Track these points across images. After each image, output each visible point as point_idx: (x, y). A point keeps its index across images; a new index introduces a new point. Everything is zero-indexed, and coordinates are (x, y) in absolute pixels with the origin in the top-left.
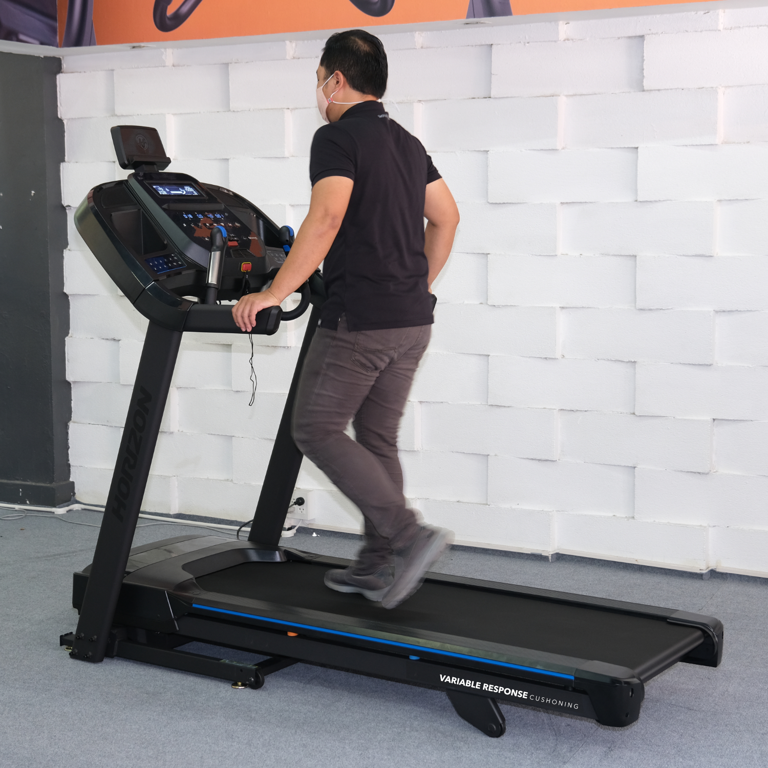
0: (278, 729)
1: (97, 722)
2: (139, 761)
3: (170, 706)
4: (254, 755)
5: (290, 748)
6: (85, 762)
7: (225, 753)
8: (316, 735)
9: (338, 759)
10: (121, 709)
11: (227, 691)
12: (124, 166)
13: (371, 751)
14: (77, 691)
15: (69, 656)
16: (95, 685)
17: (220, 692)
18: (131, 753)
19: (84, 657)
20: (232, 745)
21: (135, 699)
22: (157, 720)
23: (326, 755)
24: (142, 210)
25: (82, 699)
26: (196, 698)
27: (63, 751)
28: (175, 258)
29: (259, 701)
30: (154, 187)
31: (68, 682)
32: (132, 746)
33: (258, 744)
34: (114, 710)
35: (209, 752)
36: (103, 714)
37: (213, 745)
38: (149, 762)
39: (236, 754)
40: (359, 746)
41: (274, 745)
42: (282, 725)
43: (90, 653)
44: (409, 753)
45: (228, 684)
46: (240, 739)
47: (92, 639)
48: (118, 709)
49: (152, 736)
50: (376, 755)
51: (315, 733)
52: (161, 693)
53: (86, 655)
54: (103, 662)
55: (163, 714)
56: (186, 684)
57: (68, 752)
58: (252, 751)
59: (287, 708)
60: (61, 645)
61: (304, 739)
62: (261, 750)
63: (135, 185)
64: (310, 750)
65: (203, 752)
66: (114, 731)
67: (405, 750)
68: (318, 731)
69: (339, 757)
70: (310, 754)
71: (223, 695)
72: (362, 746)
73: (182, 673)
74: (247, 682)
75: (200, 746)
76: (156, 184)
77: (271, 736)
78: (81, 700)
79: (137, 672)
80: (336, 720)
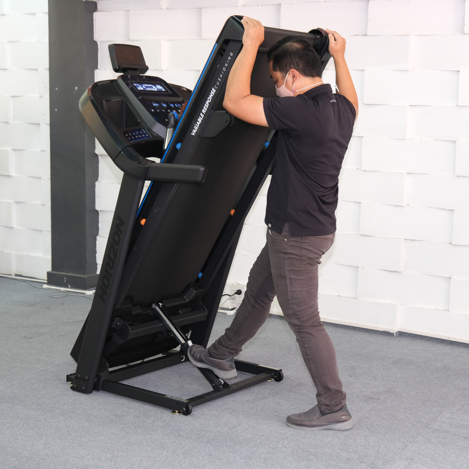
0: (195, 443)
1: (79, 434)
2: (99, 462)
3: (128, 425)
4: (176, 461)
5: (200, 456)
6: (64, 461)
7: (157, 458)
8: (219, 448)
9: (230, 465)
10: (96, 425)
11: (167, 416)
12: (116, 70)
13: (252, 460)
14: (71, 412)
15: (71, 389)
16: (83, 409)
17: (163, 416)
18: (95, 456)
19: (80, 390)
20: (162, 453)
21: (107, 419)
22: (118, 434)
23: (222, 462)
24: (125, 99)
25: (73, 418)
26: (146, 420)
27: (51, 453)
28: (145, 132)
29: (187, 423)
30: (135, 85)
31: (67, 406)
32: (97, 451)
33: (180, 453)
34: (92, 426)
35: (146, 457)
36: (84, 428)
37: (150, 452)
38: (106, 463)
39: (163, 459)
40: (246, 457)
41: (190, 454)
42: (199, 440)
43: (84, 388)
44: (277, 463)
45: (170, 411)
46: (169, 449)
47: (84, 378)
48: (94, 426)
49: (112, 445)
50: (256, 463)
51: (218, 446)
52: (124, 416)
53: (81, 389)
54: (92, 393)
55: (122, 430)
56: (142, 410)
57: (54, 454)
58: (174, 458)
59: (204, 429)
60: (67, 381)
61: (210, 451)
62: (180, 457)
63: (122, 83)
64: (213, 458)
65: (143, 457)
66: (88, 440)
67: (275, 460)
68: (221, 445)
69: (231, 464)
70: (212, 461)
71: (165, 418)
72: (248, 457)
73: (142, 403)
74: (181, 411)
75: (141, 453)
76: (136, 83)
77: (189, 448)
78: (71, 418)
79: (113, 401)
80: (235, 438)
